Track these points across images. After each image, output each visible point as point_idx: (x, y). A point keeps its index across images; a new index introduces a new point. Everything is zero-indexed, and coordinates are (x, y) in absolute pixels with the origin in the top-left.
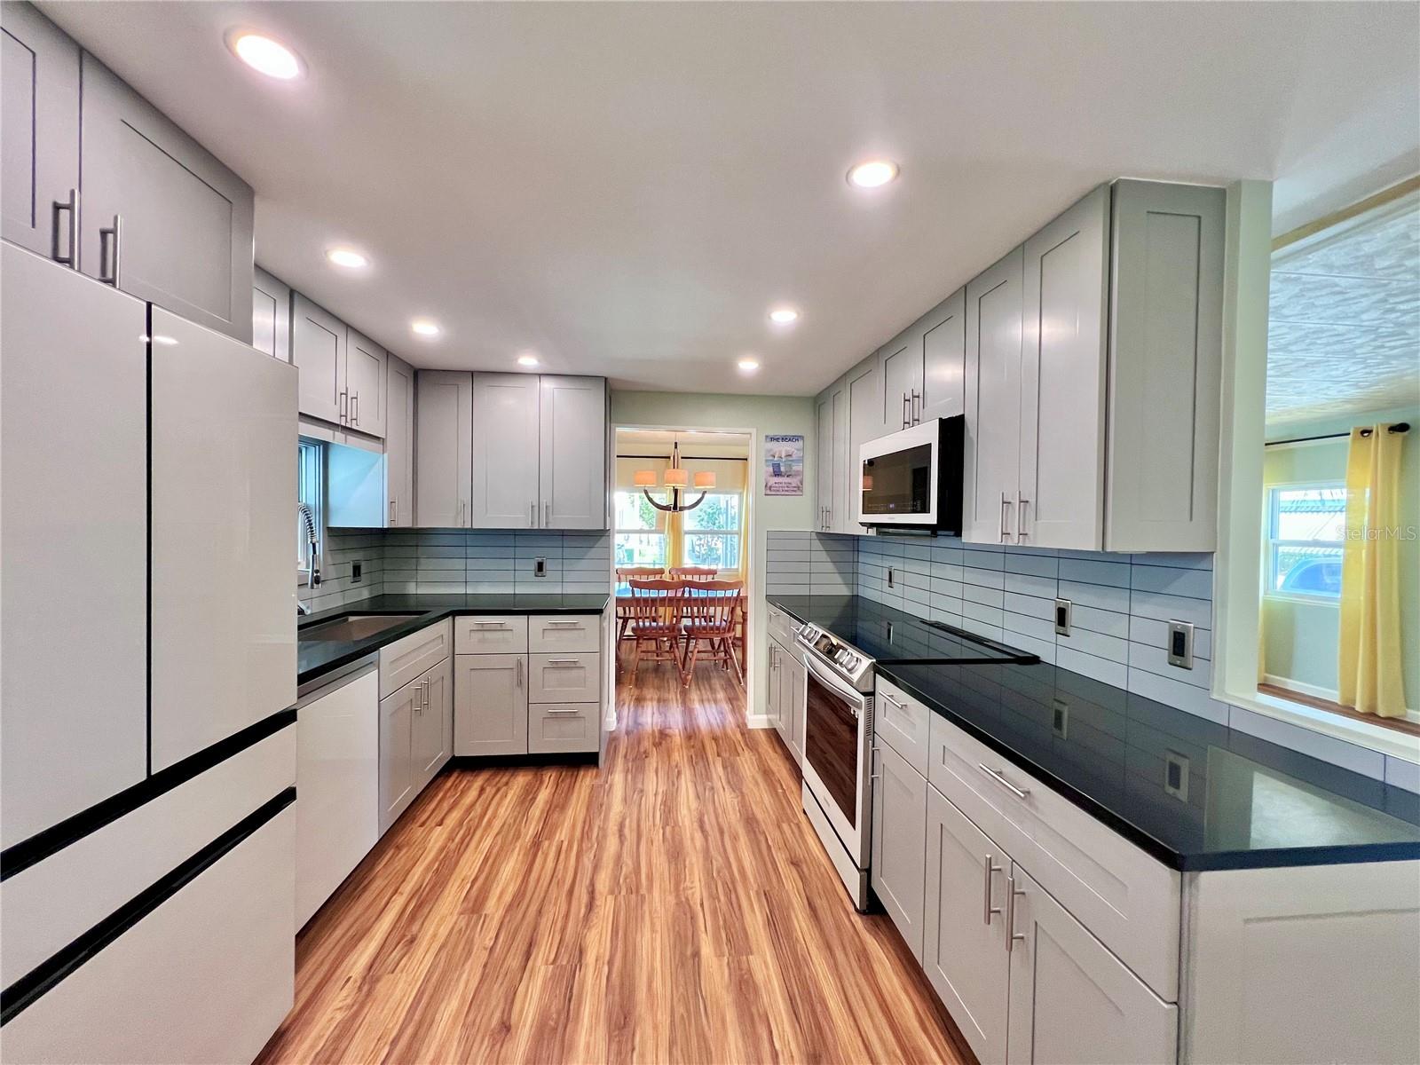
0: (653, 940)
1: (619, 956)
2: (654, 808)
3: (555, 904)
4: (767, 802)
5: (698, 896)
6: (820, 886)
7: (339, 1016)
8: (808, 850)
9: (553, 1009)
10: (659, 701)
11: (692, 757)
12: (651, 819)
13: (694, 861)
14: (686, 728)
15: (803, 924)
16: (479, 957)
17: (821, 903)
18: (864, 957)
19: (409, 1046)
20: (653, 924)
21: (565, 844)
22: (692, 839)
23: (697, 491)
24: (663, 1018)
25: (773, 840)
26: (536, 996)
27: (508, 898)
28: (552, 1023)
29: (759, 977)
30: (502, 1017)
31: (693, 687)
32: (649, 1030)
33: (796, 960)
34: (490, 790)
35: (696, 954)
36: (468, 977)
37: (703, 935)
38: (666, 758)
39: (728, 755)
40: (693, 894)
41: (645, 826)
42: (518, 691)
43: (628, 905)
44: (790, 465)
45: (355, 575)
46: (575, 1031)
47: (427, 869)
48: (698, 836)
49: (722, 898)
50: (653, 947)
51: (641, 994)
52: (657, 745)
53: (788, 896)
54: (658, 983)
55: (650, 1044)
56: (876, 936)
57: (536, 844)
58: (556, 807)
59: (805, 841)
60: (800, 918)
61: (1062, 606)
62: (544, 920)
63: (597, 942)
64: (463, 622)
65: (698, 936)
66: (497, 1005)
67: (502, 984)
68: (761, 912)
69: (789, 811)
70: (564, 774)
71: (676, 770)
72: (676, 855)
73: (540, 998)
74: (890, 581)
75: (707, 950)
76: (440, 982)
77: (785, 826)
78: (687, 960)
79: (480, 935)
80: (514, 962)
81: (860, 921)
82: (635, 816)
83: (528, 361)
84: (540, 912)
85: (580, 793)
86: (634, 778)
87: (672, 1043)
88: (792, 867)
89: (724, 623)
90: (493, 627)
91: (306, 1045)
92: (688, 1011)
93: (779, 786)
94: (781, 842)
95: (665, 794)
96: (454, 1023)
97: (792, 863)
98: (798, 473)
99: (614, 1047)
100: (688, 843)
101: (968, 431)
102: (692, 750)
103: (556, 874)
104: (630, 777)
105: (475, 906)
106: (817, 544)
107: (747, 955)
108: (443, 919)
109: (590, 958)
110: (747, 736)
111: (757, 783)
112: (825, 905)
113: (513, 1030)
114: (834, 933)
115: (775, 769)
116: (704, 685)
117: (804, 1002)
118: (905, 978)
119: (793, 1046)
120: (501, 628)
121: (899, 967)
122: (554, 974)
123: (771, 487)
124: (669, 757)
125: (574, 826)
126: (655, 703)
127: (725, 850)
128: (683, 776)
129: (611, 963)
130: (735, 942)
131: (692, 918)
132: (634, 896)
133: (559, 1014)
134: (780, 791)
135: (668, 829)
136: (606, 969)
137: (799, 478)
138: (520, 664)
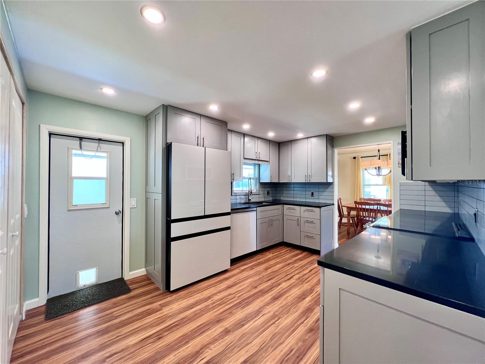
0: (297, 291)
3: (282, 275)
7: (235, 273)
16: (261, 276)
19: (241, 281)
20: (300, 289)
21: (295, 267)
24: (284, 303)
26: (264, 286)
27: (274, 270)
28: (263, 291)
30: (256, 286)
32: (280, 302)
34: (288, 251)
35: (304, 298)
36: (256, 278)
37: (310, 297)
40: (316, 289)
42: (298, 227)
43: (298, 283)
45: (267, 194)
46: (266, 294)
47: (264, 260)
50: (295, 292)
54: (289, 298)
55: (277, 305)
57: (289, 264)
58: (300, 259)
62: (277, 277)
63: (284, 285)
64: (286, 207)
65: (308, 297)
66: (258, 284)
67: (260, 282)
75: (308, 299)
76: (252, 276)
79: (264, 273)
80: (265, 280)
83: (300, 135)
84: (278, 275)
85: (310, 259)
87: (282, 307)
90: (291, 208)
91: (230, 274)
92: (291, 305)
96: (249, 282)
99: (271, 300)
103: (287, 271)
105: (267, 269)
108: (260, 268)
109: (280, 287)
113: (257, 288)
120: (294, 209)
122: (270, 285)
125: (301, 264)
131: (311, 293)
132: (301, 282)
133: (266, 291)
138: (298, 219)
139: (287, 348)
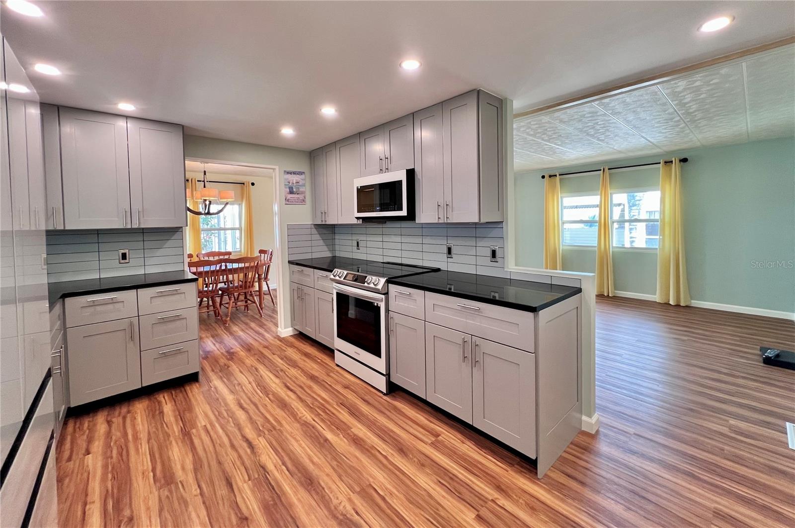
1: (286, 459)
2: (254, 389)
3: (227, 455)
4: (315, 367)
5: (309, 417)
6: (363, 392)
8: (349, 380)
9: (267, 497)
10: (213, 337)
11: (258, 359)
12: (256, 394)
13: (296, 405)
14: (243, 346)
15: (365, 408)
16: (195, 501)
17: (367, 398)
18: (396, 409)
20: (295, 439)
21: (208, 426)
22: (288, 396)
23: (221, 204)
24: (329, 470)
25: (330, 382)
26: (251, 498)
28: (271, 503)
29: (361, 435)
30: (237, 516)
31: (231, 324)
32: (326, 478)
33: (372, 422)
35: (326, 440)
37: (324, 432)
38: (242, 364)
39: (279, 353)
40: (306, 418)
41: (256, 400)
42: (131, 345)
43: (274, 437)
44: (298, 188)
46: (287, 498)
48: (290, 393)
49: (322, 414)
50: (302, 448)
51: (311, 467)
52: (231, 359)
53: (352, 401)
54: (316, 459)
55: (330, 483)
56: (396, 400)
57: (186, 435)
58: (184, 411)
59: (345, 378)
60: (363, 407)
61: (449, 246)
62: (226, 465)
63: (269, 460)
65: (323, 434)
66: (229, 514)
67: (224, 504)
68: (345, 412)
69: (330, 368)
70: (173, 392)
71: (253, 368)
72: (284, 405)
73: (255, 497)
74: (358, 246)
75: (329, 436)
77: (332, 374)
78: (322, 443)
79: (186, 492)
80: (222, 492)
81: (388, 398)
82: (245, 397)
83: (127, 107)
85: (195, 398)
86: (229, 380)
87: (340, 477)
88: (347, 390)
89: (240, 283)
92: (338, 462)
93: (317, 359)
94: (335, 381)
95: (256, 381)
97: (345, 388)
98: (303, 193)
99: (313, 493)
100: (287, 398)
101: (417, 175)
102: (256, 356)
103: (215, 442)
104: (225, 380)
105: (167, 481)
106: (314, 231)
107: (350, 430)
108: (146, 499)
109: (270, 466)
110: (283, 341)
111: (304, 361)
112: (369, 397)
113: (250, 518)
114: (380, 406)
115: (309, 352)
116: (237, 321)
117: (384, 435)
118: (415, 410)
119: (390, 450)
120: (113, 302)
121: (411, 407)
122: (255, 485)
123: (288, 200)
124: (244, 363)
125: (206, 416)
126: (211, 339)
127: (309, 394)
128: (260, 370)
129: (284, 464)
130: (340, 427)
131: (313, 427)
132: (274, 432)
133: (272, 497)
134: (319, 361)
135: (271, 396)
136: (284, 468)
137: (303, 195)
138: (131, 324)
139: (438, 489)
